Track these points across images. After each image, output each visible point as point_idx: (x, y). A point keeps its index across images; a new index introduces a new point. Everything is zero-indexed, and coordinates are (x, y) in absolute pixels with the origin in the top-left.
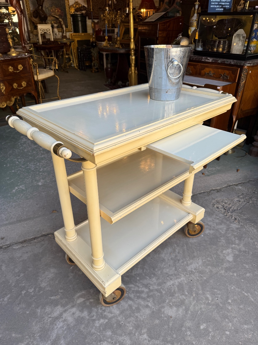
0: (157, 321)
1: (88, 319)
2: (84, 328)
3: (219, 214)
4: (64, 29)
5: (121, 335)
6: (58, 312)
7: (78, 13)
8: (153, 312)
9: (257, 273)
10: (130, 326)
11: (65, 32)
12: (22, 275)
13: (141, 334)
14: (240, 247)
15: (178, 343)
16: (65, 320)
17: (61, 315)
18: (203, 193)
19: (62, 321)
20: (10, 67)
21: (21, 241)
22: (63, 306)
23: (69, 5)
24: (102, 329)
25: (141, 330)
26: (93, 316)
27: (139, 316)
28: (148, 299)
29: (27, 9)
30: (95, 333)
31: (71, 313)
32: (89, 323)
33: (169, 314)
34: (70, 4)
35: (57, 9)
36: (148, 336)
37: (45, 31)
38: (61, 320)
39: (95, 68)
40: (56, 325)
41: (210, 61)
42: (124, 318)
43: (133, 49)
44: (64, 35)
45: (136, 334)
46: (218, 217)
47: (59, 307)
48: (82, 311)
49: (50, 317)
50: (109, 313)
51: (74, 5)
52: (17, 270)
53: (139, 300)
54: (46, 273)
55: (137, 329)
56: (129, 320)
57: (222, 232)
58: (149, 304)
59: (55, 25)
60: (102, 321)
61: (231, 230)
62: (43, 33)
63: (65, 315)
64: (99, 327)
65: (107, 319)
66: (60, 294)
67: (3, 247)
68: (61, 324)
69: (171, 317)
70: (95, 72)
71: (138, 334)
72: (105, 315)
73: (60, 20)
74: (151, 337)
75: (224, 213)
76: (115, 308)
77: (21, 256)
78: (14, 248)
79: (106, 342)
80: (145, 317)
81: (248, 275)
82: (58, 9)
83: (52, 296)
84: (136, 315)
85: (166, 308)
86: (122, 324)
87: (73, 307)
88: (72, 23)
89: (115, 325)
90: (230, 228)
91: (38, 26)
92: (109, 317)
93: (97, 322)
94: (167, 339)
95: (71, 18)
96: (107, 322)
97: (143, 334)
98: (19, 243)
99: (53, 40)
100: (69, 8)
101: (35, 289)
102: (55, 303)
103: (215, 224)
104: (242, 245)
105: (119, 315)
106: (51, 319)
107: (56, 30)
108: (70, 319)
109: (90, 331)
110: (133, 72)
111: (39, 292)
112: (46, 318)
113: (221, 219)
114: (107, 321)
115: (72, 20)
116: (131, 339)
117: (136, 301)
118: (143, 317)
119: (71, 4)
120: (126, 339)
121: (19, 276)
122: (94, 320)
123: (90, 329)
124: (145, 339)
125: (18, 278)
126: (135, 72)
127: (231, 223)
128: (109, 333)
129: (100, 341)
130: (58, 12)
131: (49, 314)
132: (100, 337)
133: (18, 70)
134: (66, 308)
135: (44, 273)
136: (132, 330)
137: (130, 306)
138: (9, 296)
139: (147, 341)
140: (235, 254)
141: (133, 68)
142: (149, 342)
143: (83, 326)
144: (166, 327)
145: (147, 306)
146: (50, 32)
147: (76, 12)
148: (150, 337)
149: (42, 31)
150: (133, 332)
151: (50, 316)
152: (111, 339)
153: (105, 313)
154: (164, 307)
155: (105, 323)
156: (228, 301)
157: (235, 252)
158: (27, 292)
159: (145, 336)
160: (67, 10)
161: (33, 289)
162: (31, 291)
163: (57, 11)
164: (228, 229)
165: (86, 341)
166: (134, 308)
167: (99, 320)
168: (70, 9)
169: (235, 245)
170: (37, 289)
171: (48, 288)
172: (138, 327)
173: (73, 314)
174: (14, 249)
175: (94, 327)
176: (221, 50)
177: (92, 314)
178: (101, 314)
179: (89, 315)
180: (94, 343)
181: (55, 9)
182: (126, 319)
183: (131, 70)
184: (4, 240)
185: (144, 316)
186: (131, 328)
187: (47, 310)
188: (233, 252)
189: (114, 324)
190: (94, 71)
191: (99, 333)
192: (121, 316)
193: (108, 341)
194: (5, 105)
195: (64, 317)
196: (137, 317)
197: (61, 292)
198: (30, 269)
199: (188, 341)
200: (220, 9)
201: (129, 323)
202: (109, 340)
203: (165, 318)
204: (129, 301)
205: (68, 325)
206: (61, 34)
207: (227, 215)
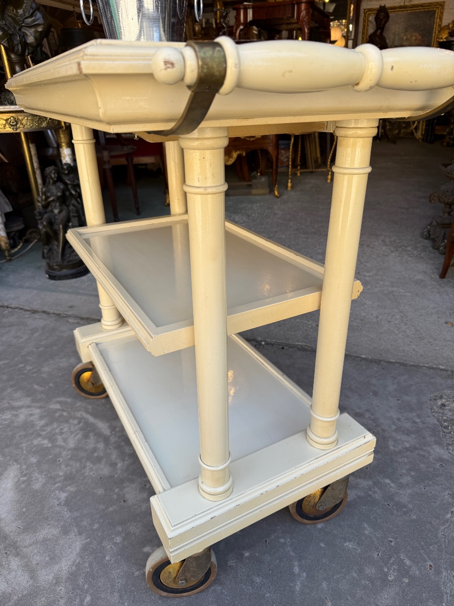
0: (100, 491)
1: (36, 430)
2: (21, 436)
3: (429, 417)
5: (42, 472)
6: (20, 404)
7: (453, 39)
8: (111, 477)
9: (376, 556)
10: (64, 469)
12: (42, 349)
13: (62, 489)
14: (401, 492)
15: (87, 539)
16: (16, 416)
17: (20, 408)
18: (442, 370)
19: (12, 414)
21: (84, 316)
22: (34, 401)
23: (440, 25)
24: (34, 449)
25: (70, 485)
26: (44, 431)
27: (88, 468)
28: (127, 458)
30: (22, 449)
31: (31, 412)
32: (32, 434)
33: (127, 496)
34: (443, 25)
35: (416, 36)
36: (67, 498)
38: (13, 412)
39: (450, 138)
40: (3, 414)
42: (69, 457)
45: (57, 485)
46: (418, 420)
47: (29, 399)
48: (41, 418)
49: (9, 403)
50: (63, 439)
51: (451, 26)
52: (43, 343)
53: (114, 451)
54: (64, 360)
55: (65, 480)
56: (71, 462)
57: (392, 448)
58: (119, 465)
60: (46, 442)
61: (418, 454)
63: (23, 410)
64: (35, 446)
65: (53, 443)
66: (47, 387)
67: (62, 315)
68: (9, 416)
69: (124, 501)
70: (448, 145)
71: (59, 486)
72: (56, 439)
74: (67, 503)
75: (445, 421)
76: (76, 438)
77: (64, 332)
78: (70, 320)
79: (18, 466)
80: (94, 474)
81: (350, 546)
82: (417, 34)
83: (37, 384)
84: (88, 464)
85: (134, 485)
86: (59, 461)
87: (40, 407)
89: (51, 457)
90: (422, 449)
92: (58, 443)
93: (39, 439)
94: (82, 521)
96: (47, 447)
97: (64, 492)
98: (80, 318)
100: (439, 32)
101: (33, 369)
102: (30, 393)
103: (394, 427)
104: (409, 491)
105: (70, 449)
106: (7, 405)
108: (22, 418)
109: (22, 443)
111: (33, 373)
112: (6, 401)
113: (421, 425)
114: (50, 445)
116: (44, 485)
117: (110, 449)
118: (91, 473)
119: (445, 23)
120: (40, 480)
121: (38, 348)
122: (39, 435)
123: (24, 441)
124: (59, 498)
125: (35, 349)
127: (439, 443)
128: (34, 460)
129: (16, 461)
130: (415, 40)
131: (11, 400)
132: (21, 457)
134: (33, 404)
135: (62, 358)
136: (60, 476)
137: (95, 450)
138: (6, 362)
139: (56, 502)
140: (370, 496)
142: (58, 505)
143: (22, 433)
144: (102, 507)
145: (113, 465)
147: (450, 38)
148: (66, 501)
150: (57, 480)
151: (11, 402)
152: (27, 467)
153: (59, 437)
154: (132, 481)
155: (45, 446)
156: (244, 552)
157: (374, 492)
158: (24, 367)
159: (63, 496)
160: (434, 35)
161: (31, 368)
162: (28, 368)
163: (414, 38)
164: (416, 449)
165: (6, 450)
166: (96, 455)
167: (44, 439)
168: (442, 32)
169: (393, 482)
170: (35, 370)
171: (44, 376)
172: (69, 478)
173: (31, 415)
174: (68, 321)
175: (29, 443)
177: (46, 428)
178: (54, 435)
179: (43, 426)
180: (8, 457)
181: (412, 37)
182: (70, 459)
184: (71, 309)
185: (94, 472)
186: (61, 474)
187: (16, 395)
188: (370, 490)
189: (51, 455)
190: (445, 144)
191: (27, 451)
192: (69, 452)
193: (21, 467)
195: (19, 412)
196: (85, 467)
197: (50, 387)
198: (55, 348)
199: (104, 548)
201: (67, 466)
202: (24, 467)
203: (115, 496)
204: (102, 443)
205: (12, 422)
207: (446, 427)
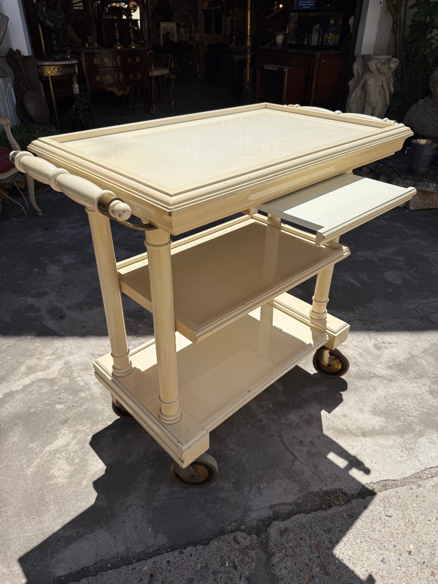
4: (193, 29)
7: (212, 8)
11: (193, 33)
20: (129, 58)
29: (151, 3)
35: (186, 4)
37: (169, 31)
41: (294, 52)
43: (249, 47)
44: (192, 36)
59: (182, 24)
62: (166, 32)
73: (189, 17)
82: (188, 3)
88: (203, 21)
91: (161, 25)
95: (203, 15)
99: (176, 42)
107: (182, 30)
110: (248, 71)
115: (203, 17)
126: (250, 73)
130: (187, 7)
133: (136, 62)
141: (248, 68)
146: (173, 32)
147: (210, 7)
149: (164, 31)
160: (199, 4)
168: (203, 3)
176: (306, 43)
181: (184, 4)
183: (246, 70)
194: (121, 94)
200: (307, 7)
206: (188, 35)
